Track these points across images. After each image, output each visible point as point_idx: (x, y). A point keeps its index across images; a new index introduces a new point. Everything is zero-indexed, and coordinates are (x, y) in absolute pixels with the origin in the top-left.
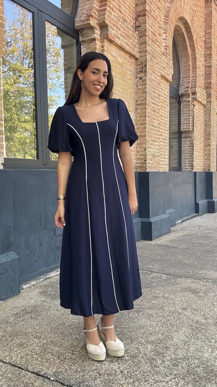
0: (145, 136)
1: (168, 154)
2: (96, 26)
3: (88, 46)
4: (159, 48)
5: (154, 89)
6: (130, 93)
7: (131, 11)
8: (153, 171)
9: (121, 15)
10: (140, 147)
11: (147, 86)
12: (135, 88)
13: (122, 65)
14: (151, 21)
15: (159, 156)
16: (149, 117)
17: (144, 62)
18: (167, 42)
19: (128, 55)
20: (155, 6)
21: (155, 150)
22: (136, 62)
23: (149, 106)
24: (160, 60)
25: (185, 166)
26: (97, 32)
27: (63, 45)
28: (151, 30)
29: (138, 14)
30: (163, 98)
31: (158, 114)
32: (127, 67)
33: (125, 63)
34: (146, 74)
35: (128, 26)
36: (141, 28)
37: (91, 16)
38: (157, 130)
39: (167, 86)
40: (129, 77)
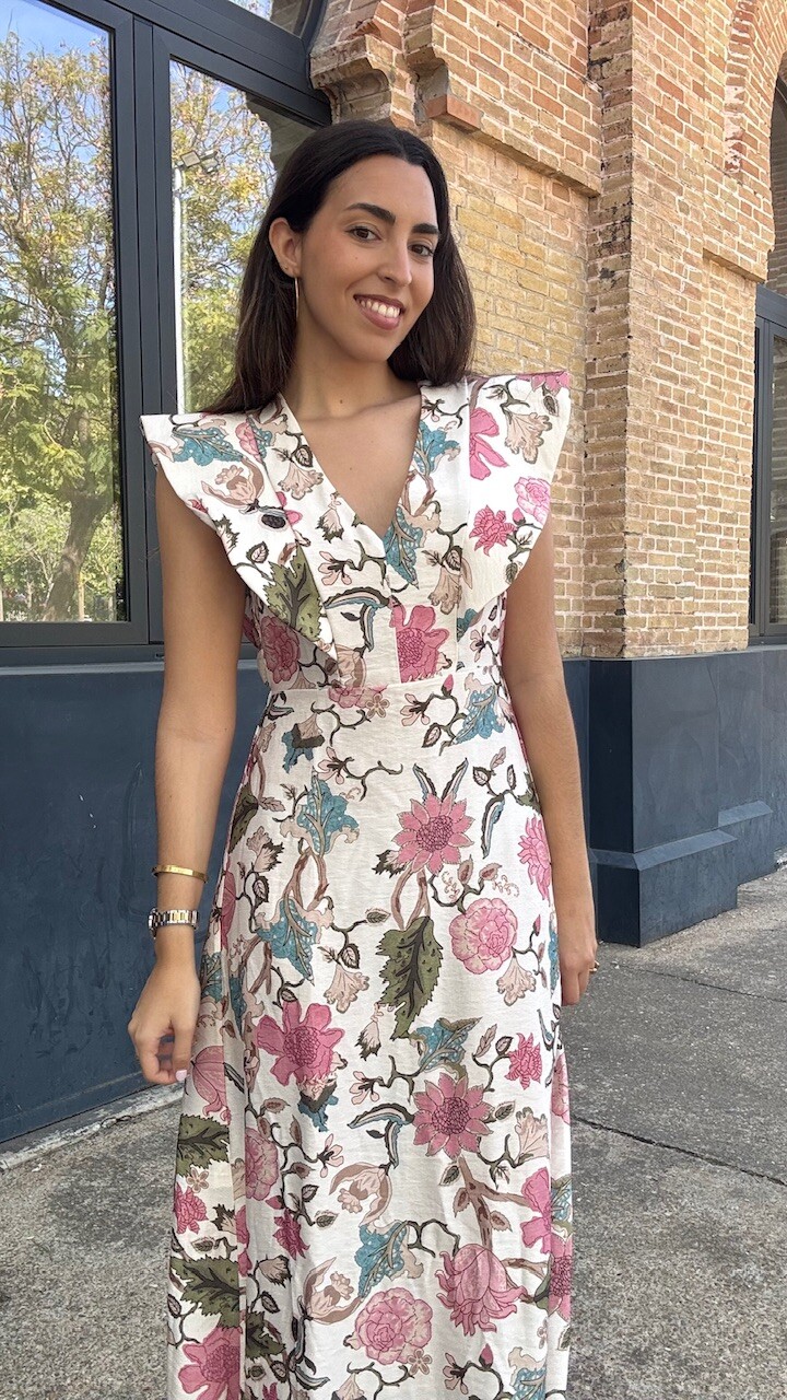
0: (622, 511)
2: (398, 71)
4: (694, 147)
5: (667, 316)
6: (557, 336)
8: (658, 656)
9: (518, 17)
10: (598, 557)
11: (633, 305)
12: (580, 316)
13: (517, 222)
15: (689, 592)
16: (642, 432)
17: (619, 205)
18: (743, 121)
19: (550, 183)
22: (590, 209)
23: (639, 384)
26: (401, 92)
28: (657, 72)
31: (687, 418)
32: (545, 230)
33: (533, 215)
34: (629, 257)
35: (549, 61)
36: (609, 68)
37: (373, 29)
38: (681, 486)
39: (746, 299)
40: (556, 269)
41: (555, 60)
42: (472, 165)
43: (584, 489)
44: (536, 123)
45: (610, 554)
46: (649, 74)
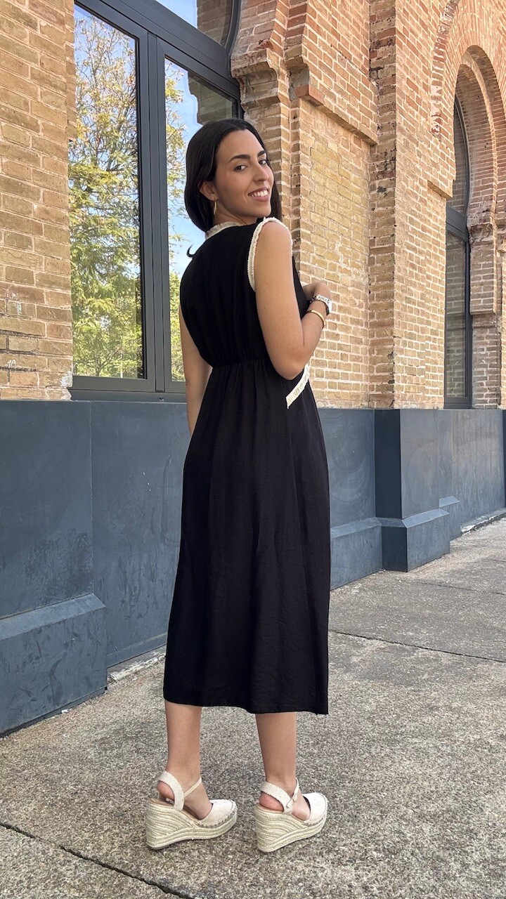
0: (392, 324)
1: (443, 366)
2: (281, 70)
3: (262, 116)
4: (423, 119)
5: (412, 214)
6: (356, 224)
7: (360, 33)
8: (409, 408)
9: (338, 42)
10: (378, 351)
11: (397, 207)
12: (367, 213)
13: (338, 158)
14: (407, 56)
15: (422, 372)
16: (401, 279)
17: (389, 152)
18: (440, 105)
19: (353, 136)
20: (416, 22)
21: (414, 358)
22: (371, 152)
23: (400, 253)
24: (426, 146)
25: (482, 395)
26: (282, 82)
27: (203, 113)
28: (407, 76)
29: (376, 40)
30: (432, 236)
31: (421, 273)
32: (350, 163)
34: (394, 180)
37: (269, 45)
38: (418, 311)
40: (355, 186)
41: (357, 67)
42: (318, 124)
43: (369, 311)
45: (385, 349)
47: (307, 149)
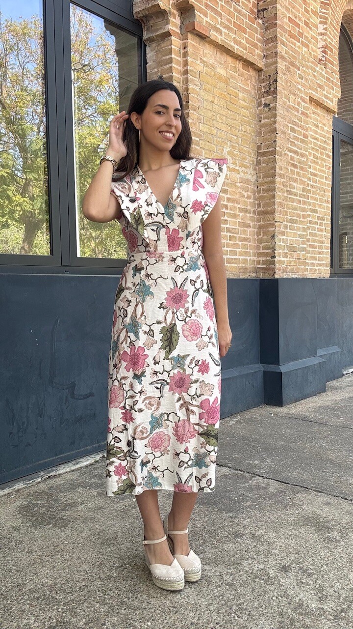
0: (274, 212)
2: (172, 10)
3: (159, 48)
4: (305, 49)
5: (293, 125)
6: (244, 133)
8: (290, 277)
10: (263, 233)
11: (278, 118)
12: (255, 124)
13: (226, 81)
15: (303, 249)
16: (281, 176)
17: (272, 75)
18: (326, 40)
19: (241, 63)
21: (295, 239)
22: (259, 76)
23: (281, 155)
24: (307, 71)
26: (174, 20)
28: (288, 15)
31: (303, 171)
32: (239, 84)
33: (233, 78)
34: (276, 97)
35: (240, 8)
36: (267, 13)
38: (300, 201)
39: (329, 120)
40: (243, 103)
41: (243, 8)
42: (206, 54)
43: (257, 202)
44: (234, 36)
45: (269, 231)
46: (285, 16)
47: (195, 73)
